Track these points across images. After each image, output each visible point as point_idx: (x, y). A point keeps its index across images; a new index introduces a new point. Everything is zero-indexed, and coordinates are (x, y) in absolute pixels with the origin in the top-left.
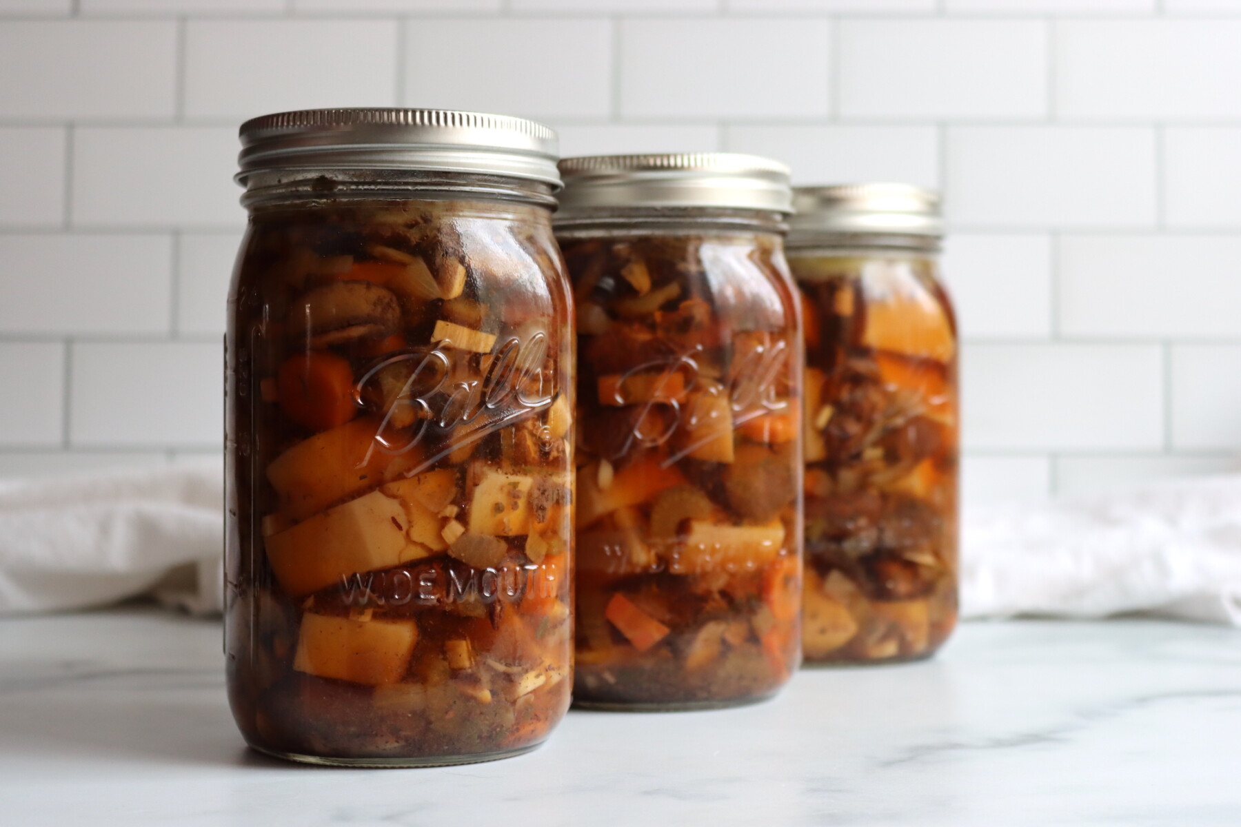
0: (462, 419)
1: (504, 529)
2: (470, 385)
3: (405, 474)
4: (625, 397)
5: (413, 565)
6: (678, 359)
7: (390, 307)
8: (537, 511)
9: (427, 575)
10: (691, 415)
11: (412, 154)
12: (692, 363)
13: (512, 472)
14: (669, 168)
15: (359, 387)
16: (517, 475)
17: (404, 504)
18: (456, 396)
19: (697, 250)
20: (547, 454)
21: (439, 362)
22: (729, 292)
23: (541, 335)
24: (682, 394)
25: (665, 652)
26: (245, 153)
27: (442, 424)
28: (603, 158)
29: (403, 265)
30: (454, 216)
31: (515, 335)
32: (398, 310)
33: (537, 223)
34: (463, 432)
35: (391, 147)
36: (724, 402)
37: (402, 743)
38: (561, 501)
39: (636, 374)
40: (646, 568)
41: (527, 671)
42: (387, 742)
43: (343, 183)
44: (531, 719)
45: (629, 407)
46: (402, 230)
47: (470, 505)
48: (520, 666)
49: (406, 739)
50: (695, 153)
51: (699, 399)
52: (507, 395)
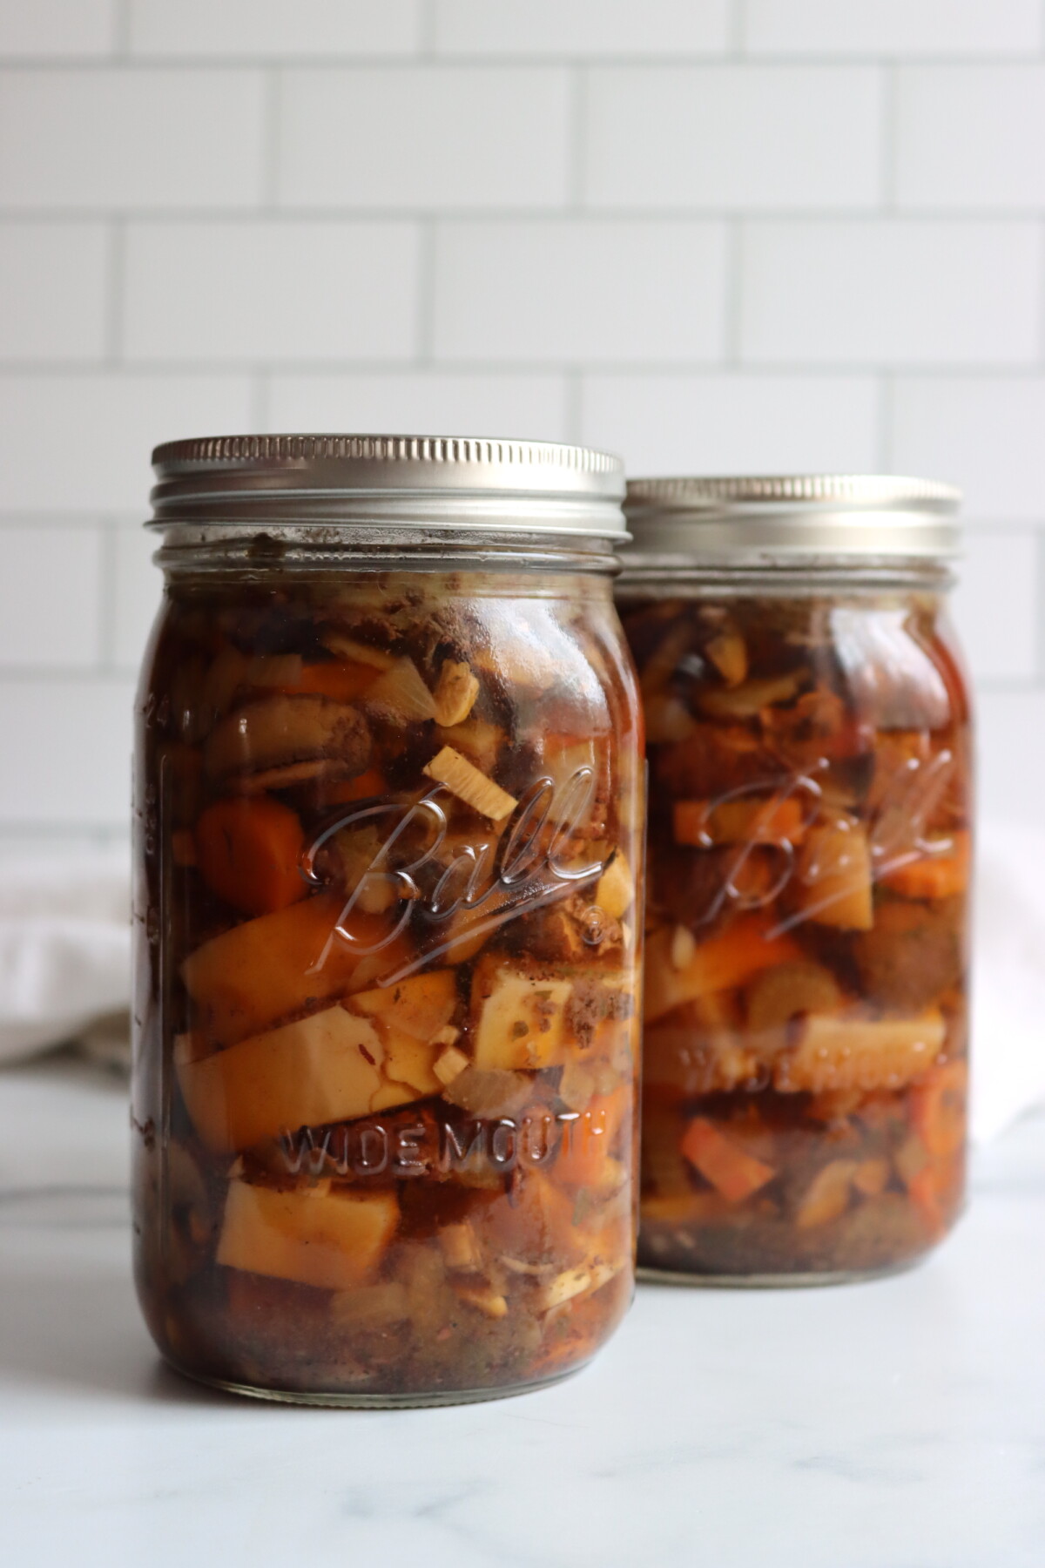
0: (465, 901)
1: (527, 1060)
2: (477, 852)
3: (379, 982)
4: (713, 835)
5: (391, 1116)
6: (792, 780)
7: (357, 733)
8: (578, 1032)
9: (412, 1132)
10: (810, 863)
11: (395, 503)
12: (813, 786)
13: (541, 976)
14: (783, 498)
15: (311, 856)
16: (548, 980)
17: (378, 1025)
18: (454, 865)
19: (826, 617)
20: (596, 948)
21: (431, 817)
22: (869, 675)
23: (587, 772)
24: (798, 830)
25: (767, 1205)
26: (160, 492)
27: (435, 909)
28: (685, 481)
29: (380, 672)
30: (456, 595)
31: (546, 775)
32: (368, 737)
33: (587, 599)
34: (467, 920)
35: (363, 494)
36: (859, 842)
37: (373, 1374)
38: (616, 1014)
39: (731, 801)
40: (741, 1084)
41: (560, 1271)
42: (351, 1373)
43: (293, 546)
44: (568, 1336)
45: (721, 849)
46: (377, 617)
47: (477, 1028)
48: (552, 1262)
49: (380, 1369)
50: (822, 476)
51: (822, 836)
52: (534, 863)
